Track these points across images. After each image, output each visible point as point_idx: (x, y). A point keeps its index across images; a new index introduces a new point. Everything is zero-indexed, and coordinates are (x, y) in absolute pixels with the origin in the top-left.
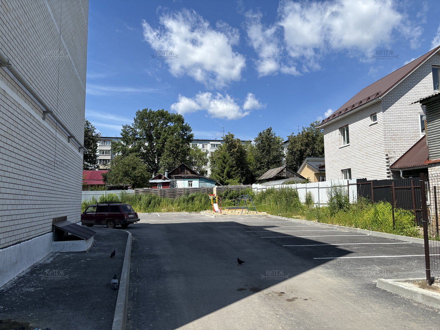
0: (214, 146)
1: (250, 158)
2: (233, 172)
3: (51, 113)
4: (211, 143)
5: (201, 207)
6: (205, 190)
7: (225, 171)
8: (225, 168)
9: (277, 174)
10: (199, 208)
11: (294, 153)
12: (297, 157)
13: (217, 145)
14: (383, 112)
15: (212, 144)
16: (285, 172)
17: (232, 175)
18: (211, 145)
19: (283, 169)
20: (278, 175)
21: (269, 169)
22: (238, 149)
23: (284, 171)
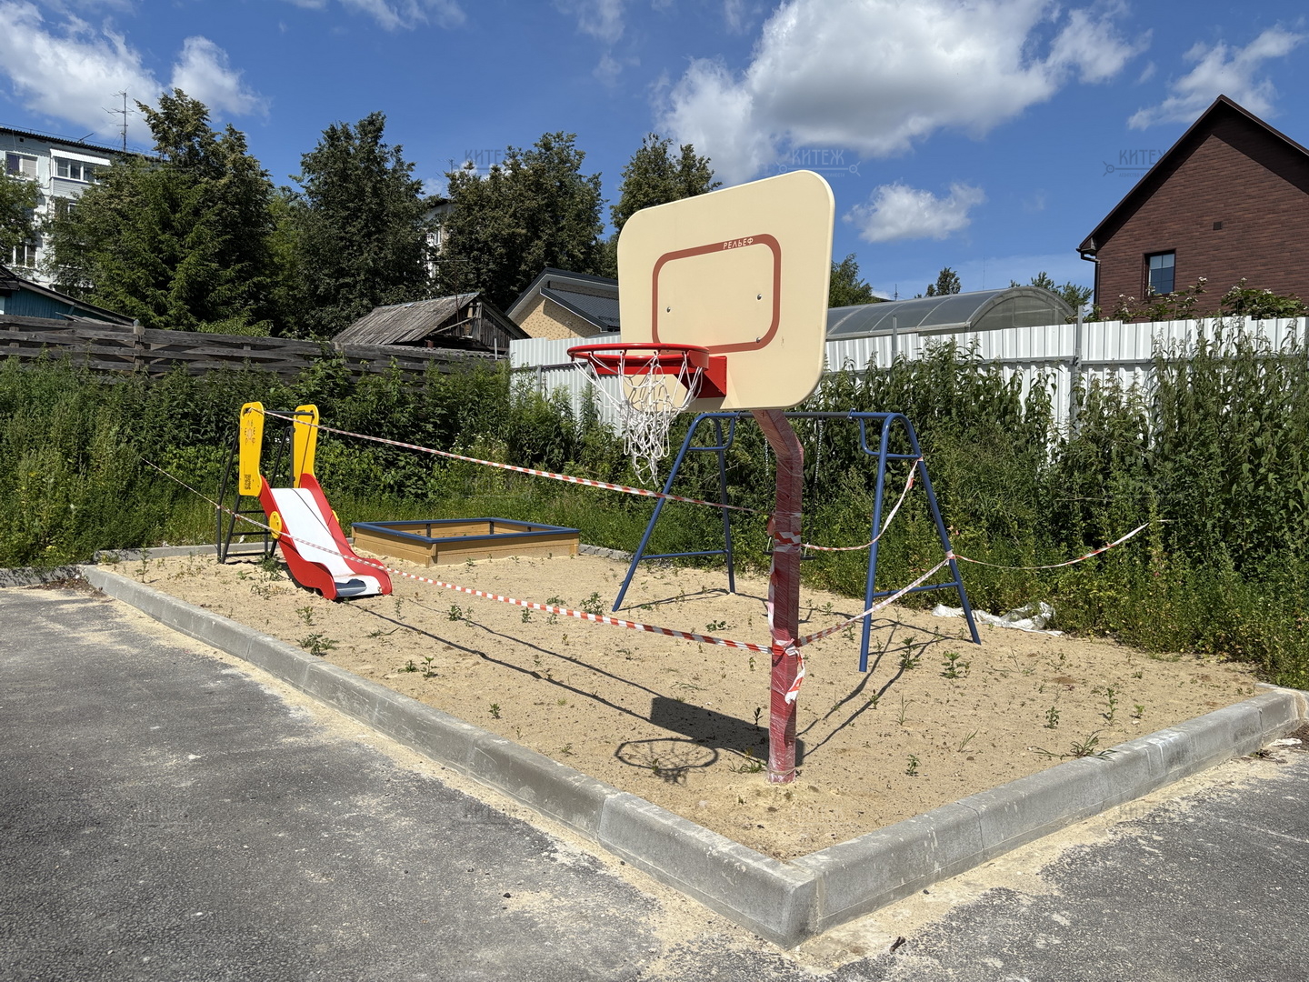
0: (75, 173)
4: (55, 153)
7: (179, 278)
8: (173, 261)
9: (439, 328)
13: (89, 169)
15: (61, 161)
16: (472, 322)
19: (467, 307)
23: (470, 315)
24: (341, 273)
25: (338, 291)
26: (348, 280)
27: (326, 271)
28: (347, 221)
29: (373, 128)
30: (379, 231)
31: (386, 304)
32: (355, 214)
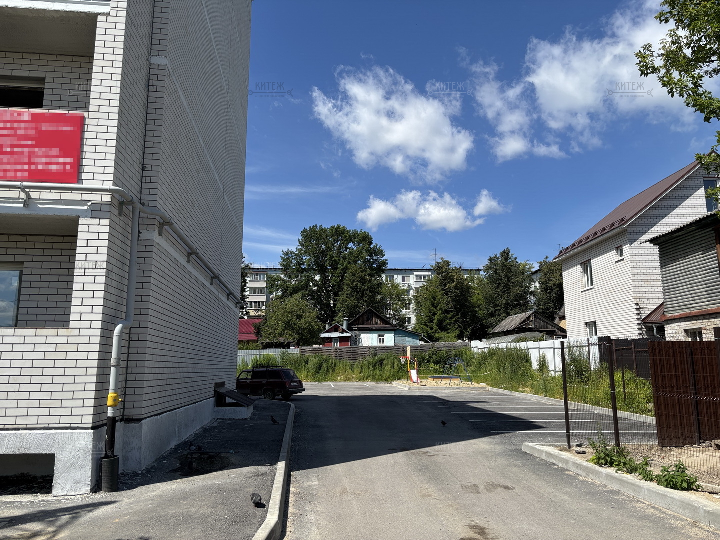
0: (421, 279)
1: (477, 297)
2: (448, 321)
3: (197, 254)
4: (415, 274)
5: (393, 375)
6: (400, 350)
7: (436, 319)
8: (435, 314)
9: (520, 324)
10: (391, 376)
11: (550, 289)
12: (555, 295)
13: (425, 276)
14: (631, 245)
15: (417, 276)
16: (532, 321)
17: (446, 326)
18: (415, 277)
19: (530, 317)
20: (522, 326)
21: (508, 315)
22: (456, 285)
23: (531, 319)
24: (496, 306)
25: (495, 312)
26: (499, 308)
27: (491, 306)
28: (498, 288)
29: (506, 254)
30: (508, 290)
31: (512, 315)
32: (499, 285)
